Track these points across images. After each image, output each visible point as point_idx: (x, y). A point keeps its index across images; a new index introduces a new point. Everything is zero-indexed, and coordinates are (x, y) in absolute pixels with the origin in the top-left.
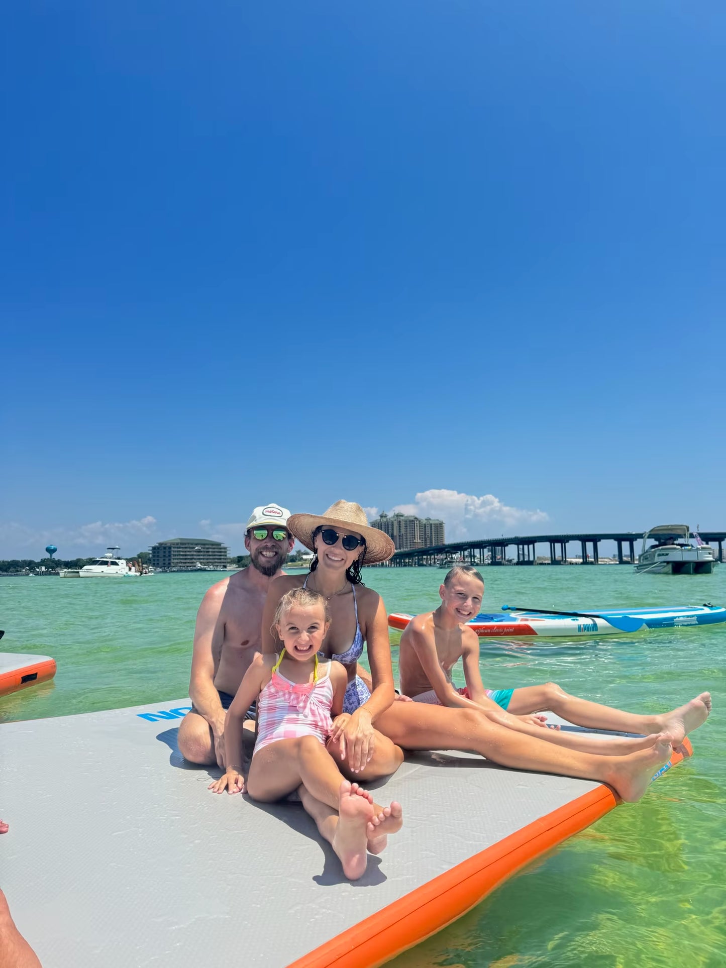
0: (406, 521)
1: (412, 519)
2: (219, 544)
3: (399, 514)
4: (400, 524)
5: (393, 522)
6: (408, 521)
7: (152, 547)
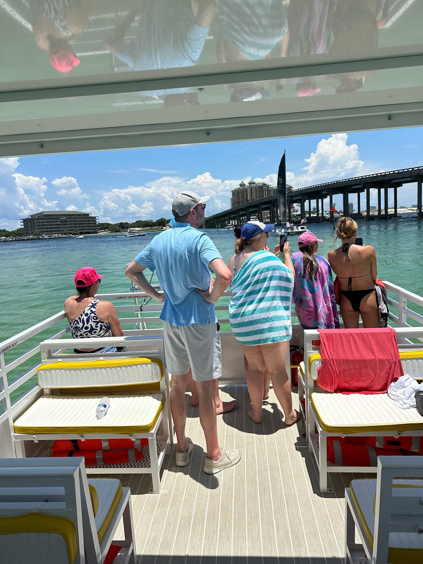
0: (256, 188)
1: (261, 185)
2: (88, 215)
3: (251, 182)
4: (252, 190)
5: (247, 189)
6: (257, 187)
7: (23, 219)
